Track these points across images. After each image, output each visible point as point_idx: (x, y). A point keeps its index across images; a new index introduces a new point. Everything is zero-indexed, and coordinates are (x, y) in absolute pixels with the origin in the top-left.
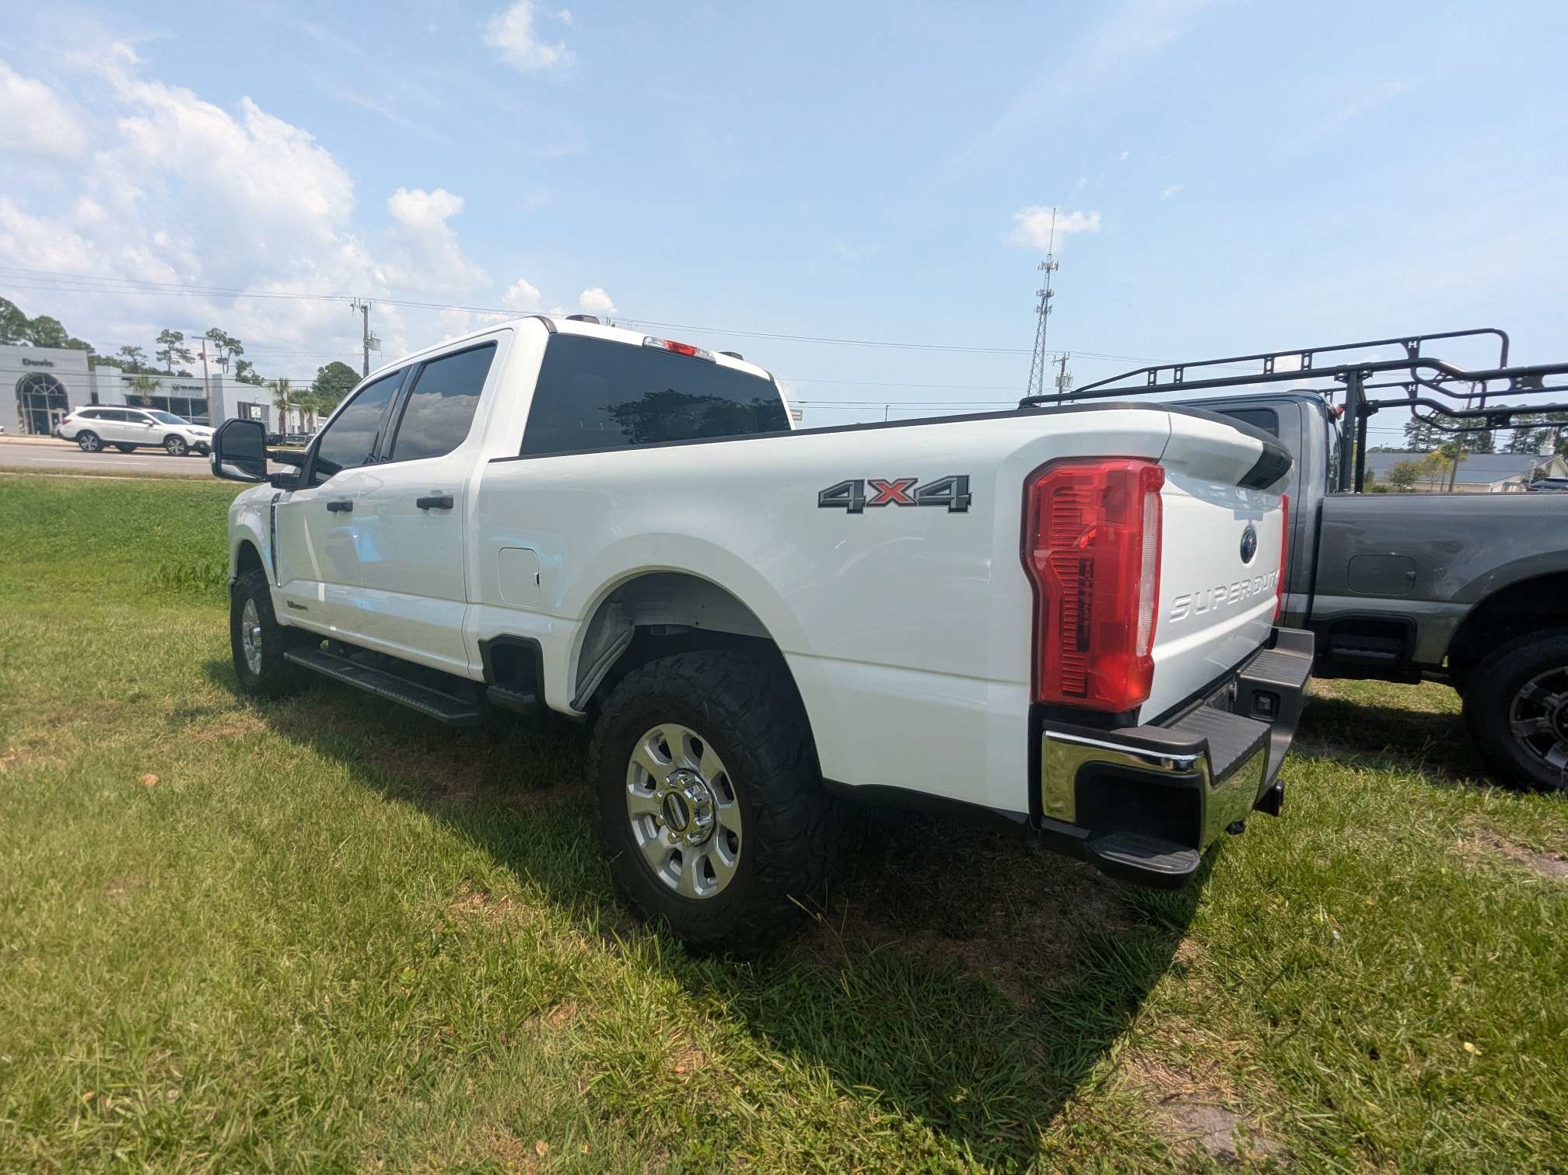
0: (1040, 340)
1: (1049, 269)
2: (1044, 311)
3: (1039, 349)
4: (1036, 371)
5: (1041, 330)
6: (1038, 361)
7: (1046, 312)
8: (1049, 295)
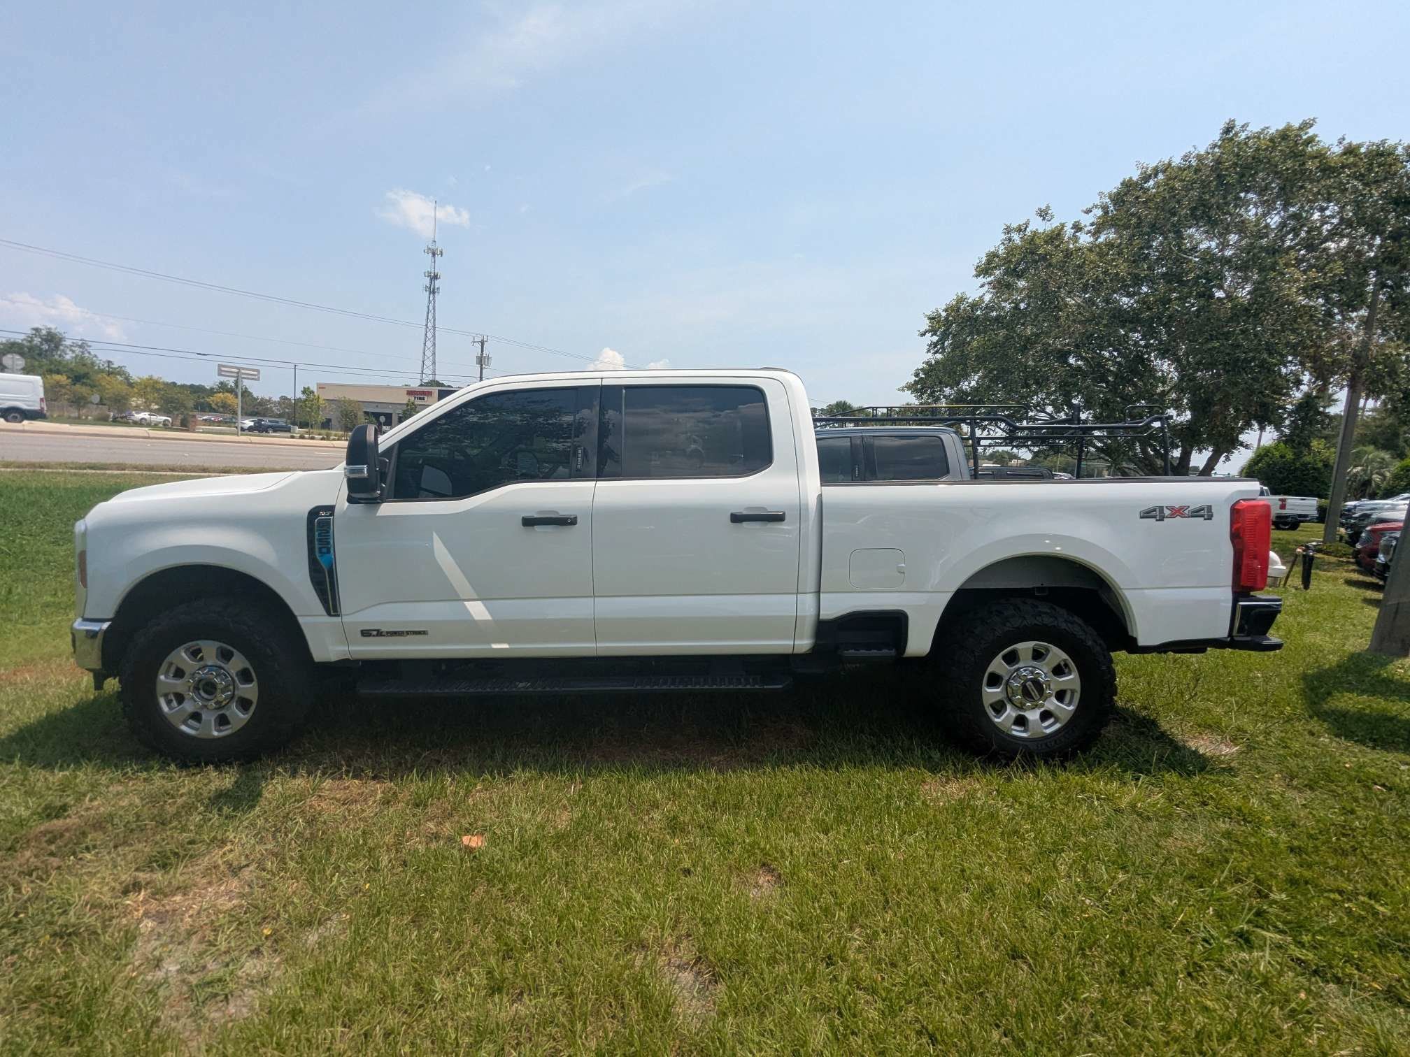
0: (430, 316)
1: (434, 254)
2: (433, 292)
3: (430, 325)
4: (429, 344)
5: (431, 308)
6: (430, 335)
7: (434, 292)
8: (435, 277)
